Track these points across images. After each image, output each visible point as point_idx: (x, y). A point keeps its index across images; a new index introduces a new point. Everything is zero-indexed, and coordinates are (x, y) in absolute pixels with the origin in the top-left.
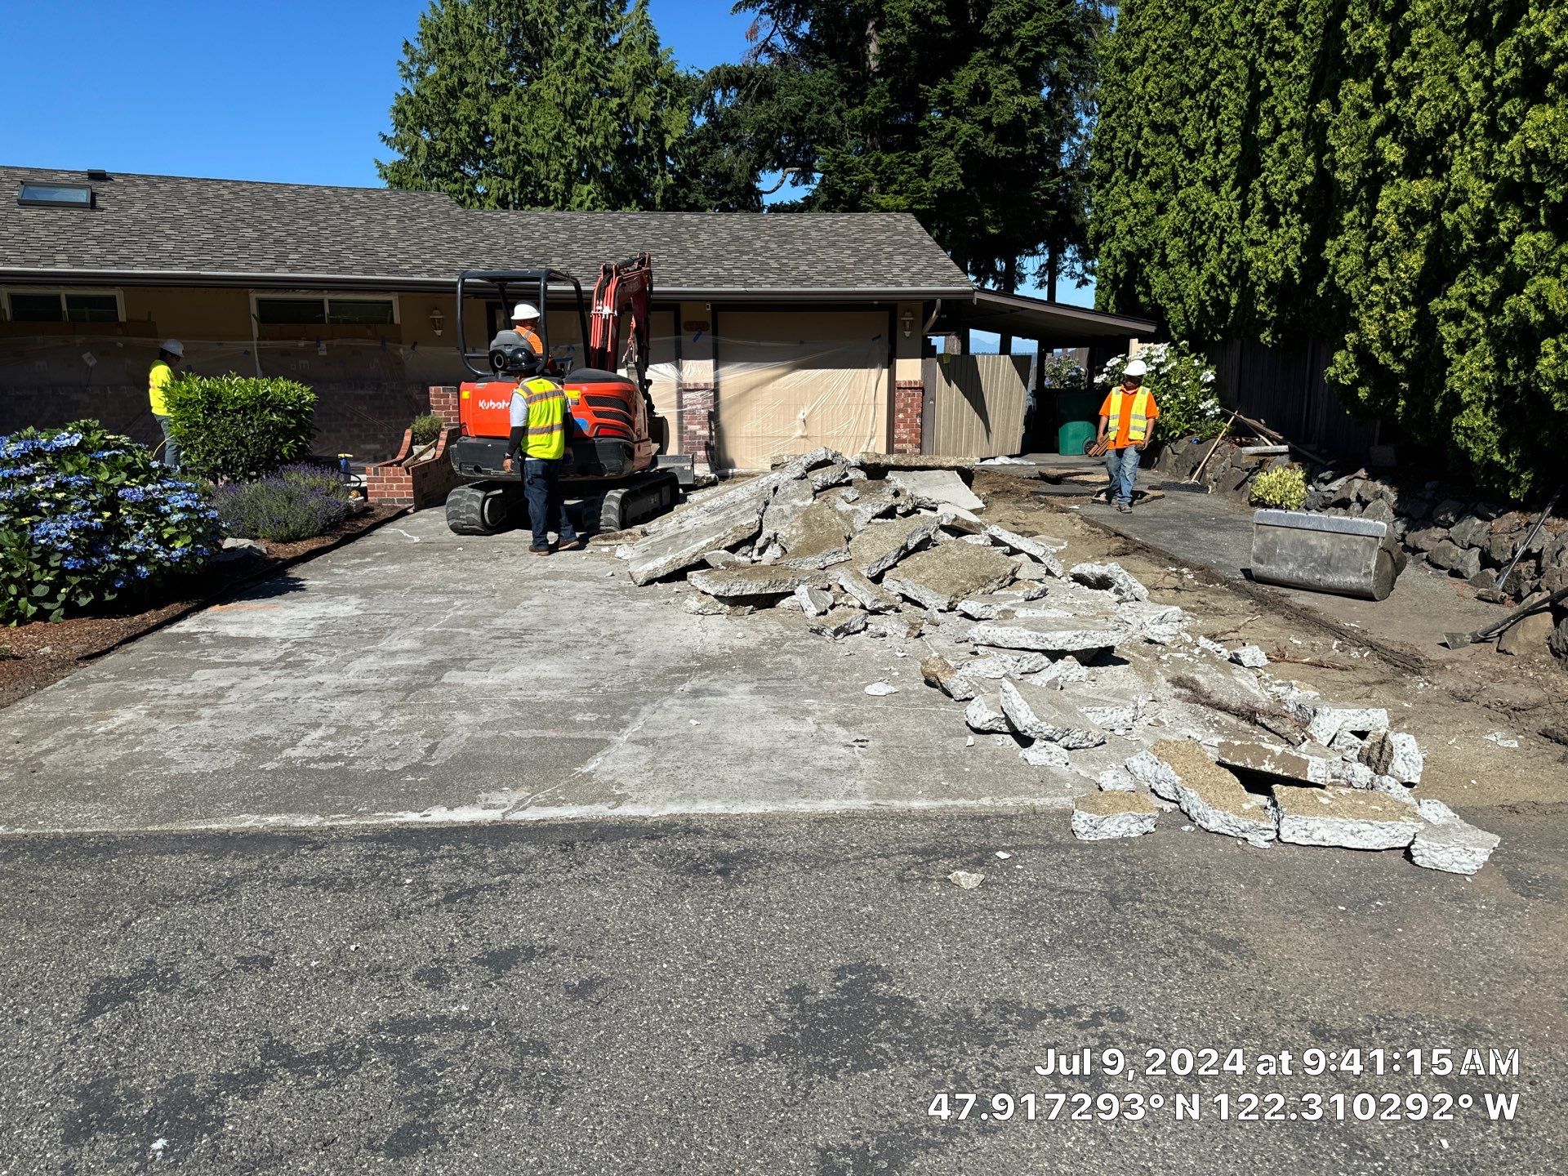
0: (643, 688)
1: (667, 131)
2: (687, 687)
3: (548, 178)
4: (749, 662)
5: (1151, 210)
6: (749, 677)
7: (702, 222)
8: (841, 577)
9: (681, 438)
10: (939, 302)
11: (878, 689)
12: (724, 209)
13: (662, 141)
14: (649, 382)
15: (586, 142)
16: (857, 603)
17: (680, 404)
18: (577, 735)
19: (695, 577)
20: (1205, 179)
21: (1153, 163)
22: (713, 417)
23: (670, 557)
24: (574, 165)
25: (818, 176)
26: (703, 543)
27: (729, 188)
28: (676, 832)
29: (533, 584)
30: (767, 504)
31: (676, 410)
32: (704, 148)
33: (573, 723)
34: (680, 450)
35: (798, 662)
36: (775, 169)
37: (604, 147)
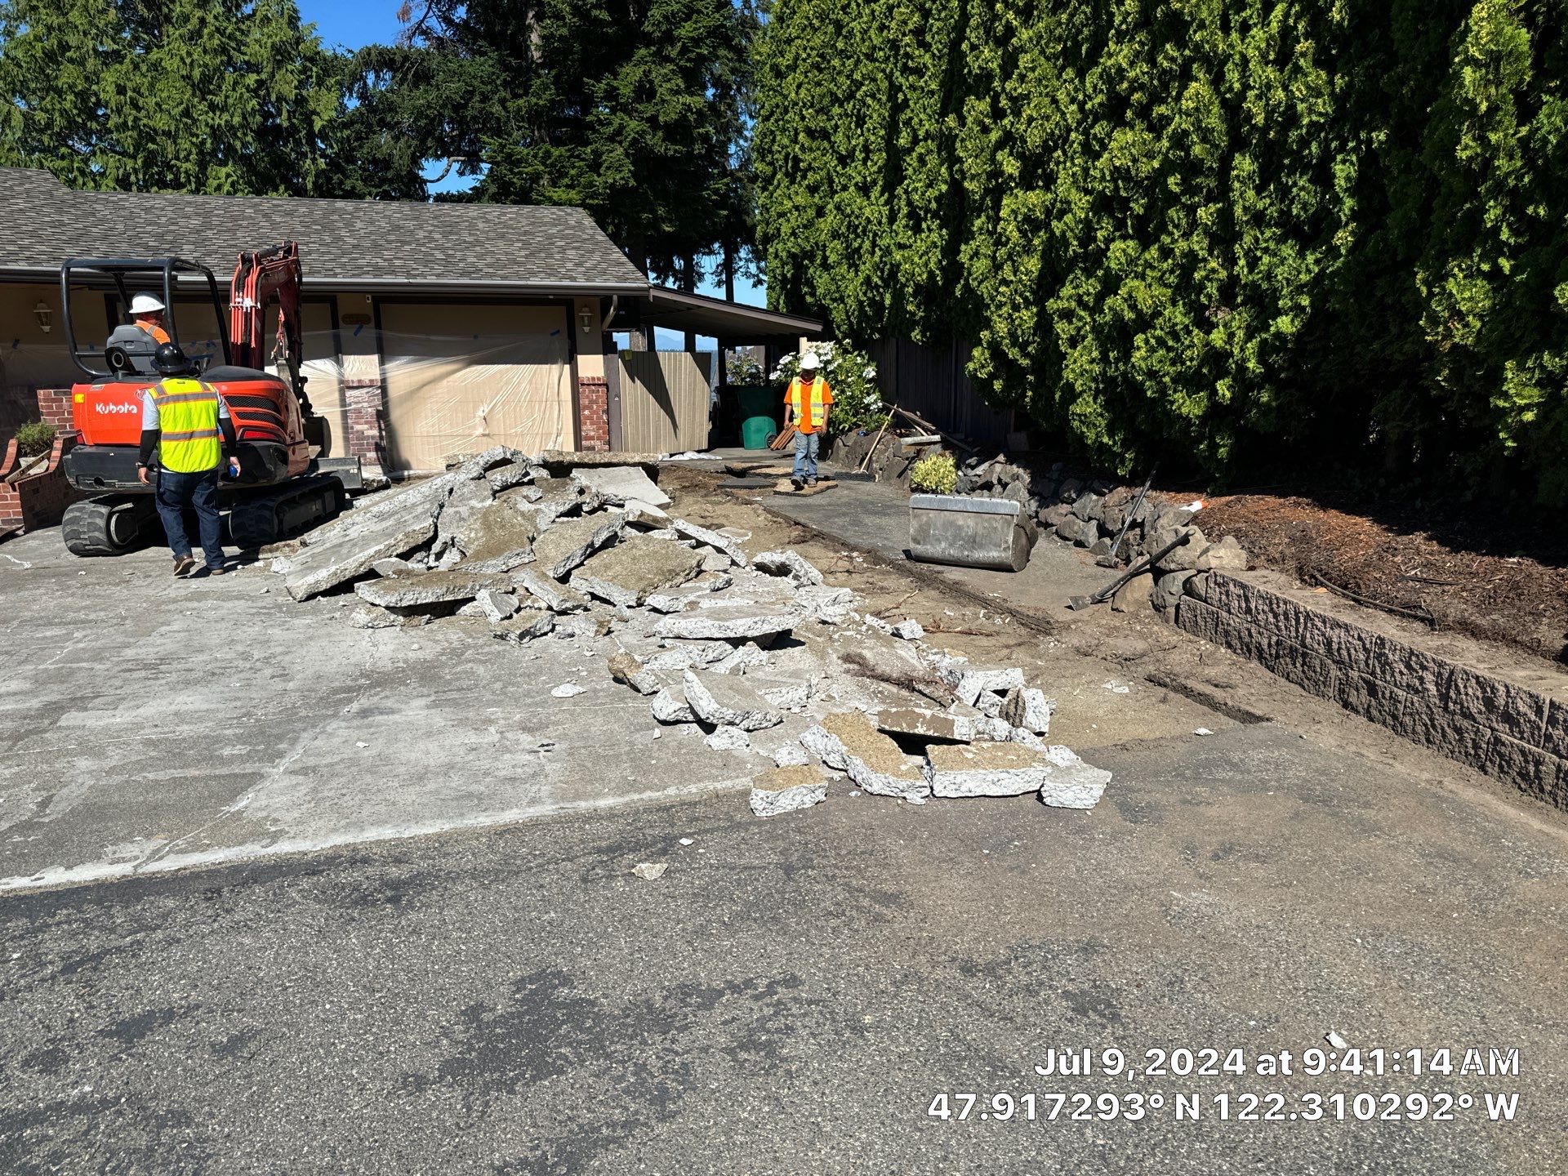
0: (303, 713)
1: (314, 112)
2: (355, 707)
3: (177, 158)
4: (426, 674)
5: (811, 213)
6: (425, 691)
7: (357, 210)
8: (525, 579)
9: (346, 439)
10: (615, 298)
11: (565, 690)
12: (386, 197)
13: (311, 123)
14: (305, 380)
15: (220, 120)
16: (544, 605)
17: (343, 402)
18: (225, 771)
19: (363, 589)
20: (856, 184)
21: (810, 168)
22: (383, 415)
23: (333, 569)
24: (208, 145)
25: (485, 167)
26: (371, 551)
27: (390, 175)
28: (341, 864)
29: (171, 607)
30: (442, 506)
31: (338, 409)
32: (358, 133)
33: (221, 758)
34: (347, 452)
35: (481, 670)
36: (438, 158)
37: (242, 126)
